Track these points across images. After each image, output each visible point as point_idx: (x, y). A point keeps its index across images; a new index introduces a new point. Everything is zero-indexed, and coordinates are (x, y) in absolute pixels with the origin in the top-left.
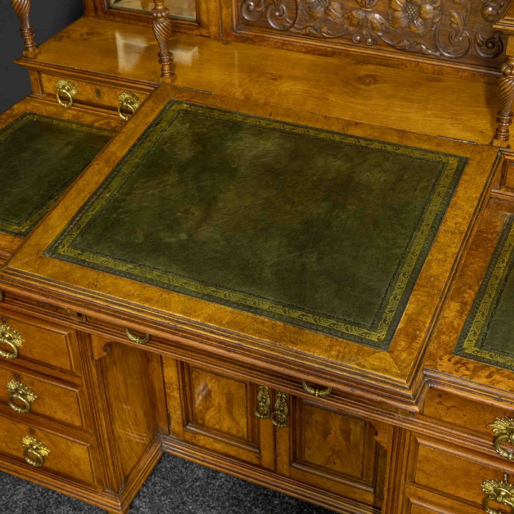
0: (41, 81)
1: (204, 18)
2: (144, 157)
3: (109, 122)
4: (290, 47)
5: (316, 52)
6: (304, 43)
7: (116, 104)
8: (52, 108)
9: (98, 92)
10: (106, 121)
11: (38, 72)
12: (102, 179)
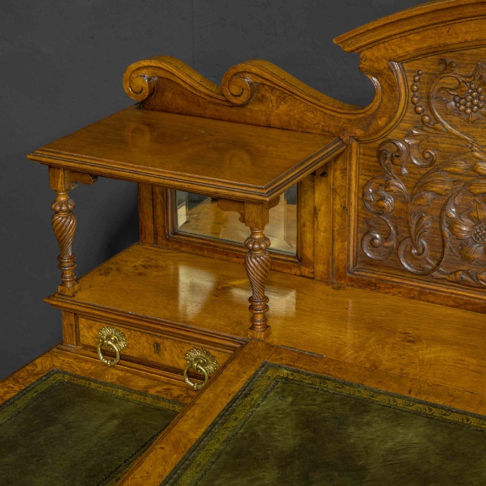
0: (77, 327)
1: (308, 253)
2: (228, 441)
3: (169, 389)
4: (431, 298)
5: (469, 307)
6: (452, 293)
7: (181, 364)
8: (89, 365)
9: (157, 347)
10: (166, 387)
11: (75, 314)
12: (169, 470)
